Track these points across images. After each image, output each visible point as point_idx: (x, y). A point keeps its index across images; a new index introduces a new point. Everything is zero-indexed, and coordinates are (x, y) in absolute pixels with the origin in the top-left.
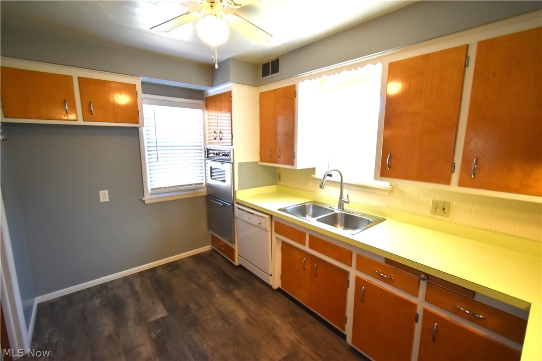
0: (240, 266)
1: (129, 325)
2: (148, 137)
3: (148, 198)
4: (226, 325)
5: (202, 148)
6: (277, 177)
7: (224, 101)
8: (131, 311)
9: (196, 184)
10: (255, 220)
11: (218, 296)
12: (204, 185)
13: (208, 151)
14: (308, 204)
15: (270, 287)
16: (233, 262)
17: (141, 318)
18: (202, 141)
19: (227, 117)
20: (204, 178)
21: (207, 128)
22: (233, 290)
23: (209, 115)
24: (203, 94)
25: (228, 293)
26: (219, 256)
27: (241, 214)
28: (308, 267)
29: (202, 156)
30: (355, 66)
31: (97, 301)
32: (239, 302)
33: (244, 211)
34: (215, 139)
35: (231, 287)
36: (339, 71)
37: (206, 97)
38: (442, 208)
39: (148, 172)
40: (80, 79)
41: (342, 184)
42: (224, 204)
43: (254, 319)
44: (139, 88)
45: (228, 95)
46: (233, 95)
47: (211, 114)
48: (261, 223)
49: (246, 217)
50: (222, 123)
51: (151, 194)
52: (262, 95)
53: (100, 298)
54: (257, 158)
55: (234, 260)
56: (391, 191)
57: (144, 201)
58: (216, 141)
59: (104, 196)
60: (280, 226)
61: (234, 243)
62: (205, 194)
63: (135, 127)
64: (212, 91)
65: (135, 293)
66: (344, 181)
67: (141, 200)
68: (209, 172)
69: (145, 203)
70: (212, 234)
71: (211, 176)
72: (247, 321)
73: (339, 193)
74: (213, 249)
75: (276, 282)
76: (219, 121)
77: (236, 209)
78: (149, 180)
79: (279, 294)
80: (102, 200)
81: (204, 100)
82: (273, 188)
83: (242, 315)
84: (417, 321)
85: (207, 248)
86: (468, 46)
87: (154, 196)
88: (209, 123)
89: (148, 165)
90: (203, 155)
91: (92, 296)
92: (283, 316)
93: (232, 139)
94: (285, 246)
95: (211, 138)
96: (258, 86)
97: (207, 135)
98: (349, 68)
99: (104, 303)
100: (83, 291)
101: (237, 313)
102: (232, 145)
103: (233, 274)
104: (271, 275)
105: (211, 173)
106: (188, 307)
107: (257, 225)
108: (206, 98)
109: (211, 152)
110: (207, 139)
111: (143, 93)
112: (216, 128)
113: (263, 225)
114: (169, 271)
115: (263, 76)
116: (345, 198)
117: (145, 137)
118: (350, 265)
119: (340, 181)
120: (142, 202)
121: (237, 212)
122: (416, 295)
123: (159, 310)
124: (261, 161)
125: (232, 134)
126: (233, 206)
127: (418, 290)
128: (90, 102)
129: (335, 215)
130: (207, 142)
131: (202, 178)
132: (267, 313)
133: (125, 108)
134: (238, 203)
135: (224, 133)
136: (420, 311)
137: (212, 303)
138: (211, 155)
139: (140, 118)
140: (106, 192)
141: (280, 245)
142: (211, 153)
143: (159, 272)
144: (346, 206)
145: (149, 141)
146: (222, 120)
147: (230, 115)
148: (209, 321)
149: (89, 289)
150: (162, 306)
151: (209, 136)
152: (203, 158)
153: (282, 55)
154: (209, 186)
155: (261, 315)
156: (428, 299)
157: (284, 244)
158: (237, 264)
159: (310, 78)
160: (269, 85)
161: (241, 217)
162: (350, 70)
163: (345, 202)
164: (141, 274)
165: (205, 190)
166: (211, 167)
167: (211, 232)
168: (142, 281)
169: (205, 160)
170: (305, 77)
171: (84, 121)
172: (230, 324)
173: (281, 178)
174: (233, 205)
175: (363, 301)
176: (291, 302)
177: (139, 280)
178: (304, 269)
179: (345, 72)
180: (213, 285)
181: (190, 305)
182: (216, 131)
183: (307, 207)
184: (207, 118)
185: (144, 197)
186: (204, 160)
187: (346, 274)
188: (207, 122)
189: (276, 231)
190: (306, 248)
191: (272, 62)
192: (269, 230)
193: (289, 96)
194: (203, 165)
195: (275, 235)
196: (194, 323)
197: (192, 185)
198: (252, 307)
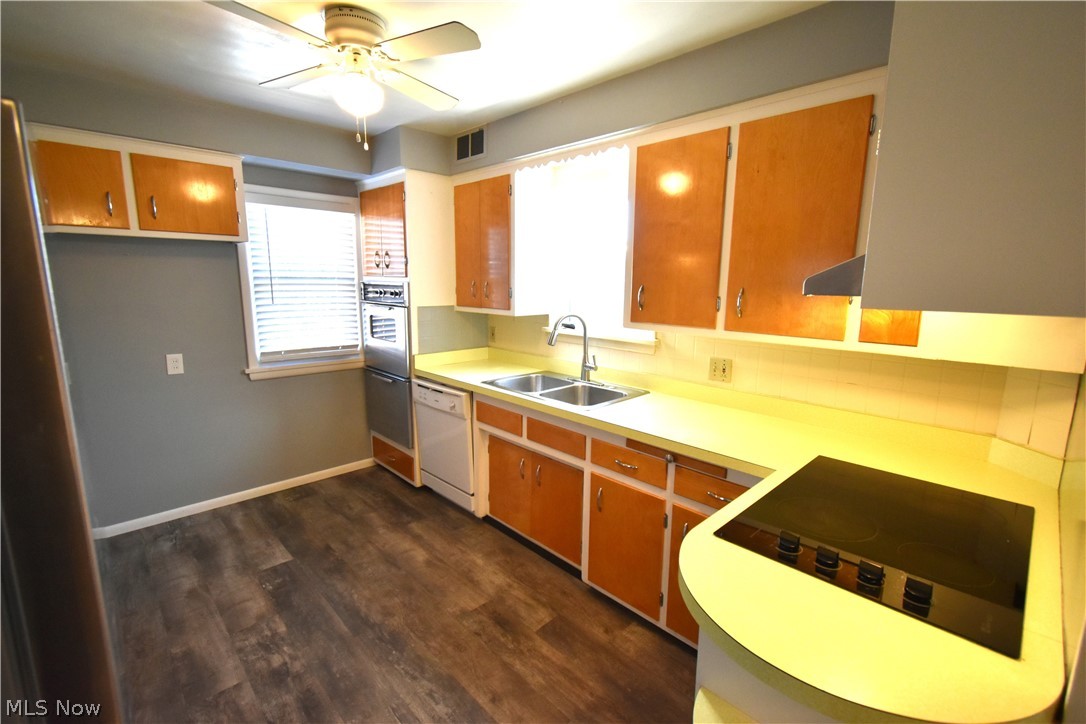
0: (425, 489)
1: (226, 575)
2: (255, 260)
3: (255, 369)
4: (393, 570)
5: (356, 282)
6: (490, 334)
7: (391, 199)
8: (228, 556)
9: (344, 347)
10: (444, 403)
11: (381, 531)
12: (359, 348)
13: (365, 289)
14: (534, 376)
15: (471, 515)
16: (412, 483)
17: (246, 566)
18: (356, 269)
19: (398, 227)
20: (359, 336)
21: (363, 247)
22: (409, 523)
23: (366, 224)
24: (356, 187)
25: (399, 526)
26: (387, 475)
27: (423, 396)
28: (528, 473)
29: (354, 297)
30: (594, 149)
31: (166, 546)
32: (417, 538)
33: (428, 388)
34: (378, 266)
35: (406, 518)
36: (572, 154)
37: (362, 190)
38: (722, 370)
39: (256, 324)
40: (133, 157)
41: (585, 340)
42: (394, 381)
43: (441, 561)
44: (238, 174)
45: (398, 189)
46: (408, 189)
47: (370, 221)
48: (454, 407)
49: (430, 398)
50: (389, 238)
51: (262, 363)
52: (459, 191)
53: (172, 541)
54: (452, 301)
55: (412, 478)
56: (657, 346)
57: (248, 375)
58: (379, 271)
59: (175, 364)
60: (486, 409)
61: (413, 448)
62: (361, 365)
63: (231, 243)
64: (372, 182)
65: (233, 532)
66: (588, 335)
67: (243, 372)
68: (367, 325)
69: (249, 379)
70: (374, 438)
71: (373, 333)
72: (429, 563)
73: (582, 354)
74: (379, 465)
75: (481, 507)
76: (383, 235)
77: (415, 388)
78: (257, 337)
79: (487, 525)
80: (171, 372)
81: (356, 196)
82: (483, 352)
83: (420, 555)
84: (666, 526)
85: (366, 463)
86: (729, 128)
87: (267, 367)
88: (367, 237)
89: (254, 310)
90: (357, 294)
91: (156, 538)
92: (488, 555)
93: (406, 265)
94: (495, 443)
95: (370, 265)
96: (451, 175)
97: (364, 260)
98: (586, 151)
99: (178, 547)
100: (138, 532)
101: (412, 553)
102: (406, 276)
103: (409, 500)
104: (473, 495)
105: (372, 327)
106: (328, 548)
107: (448, 410)
108: (362, 194)
109: (370, 289)
110: (364, 266)
111: (245, 182)
112: (379, 247)
113: (458, 410)
114: (296, 500)
115: (459, 158)
116: (590, 363)
117: (250, 261)
118: (583, 458)
119: (582, 335)
120: (245, 377)
121: (417, 392)
122: (664, 487)
123: (278, 554)
124: (458, 305)
125: (406, 256)
126: (410, 382)
127: (666, 479)
128: (152, 198)
129: (574, 390)
130: (364, 272)
131: (356, 336)
132: (463, 552)
133: (213, 208)
134: (419, 377)
135: (393, 256)
136: (669, 511)
137: (370, 542)
138: (370, 295)
139: (240, 226)
140: (179, 357)
141: (487, 443)
142: (370, 292)
143: (277, 501)
144: (593, 375)
145: (256, 267)
146: (389, 232)
147: (402, 225)
148: (365, 565)
149: (149, 529)
150: (282, 548)
151: (368, 262)
152: (357, 300)
153: (488, 124)
154: (368, 352)
155: (453, 555)
156: (678, 491)
157: (494, 440)
158: (418, 483)
159: (532, 164)
160: (471, 173)
161: (422, 400)
162: (587, 154)
163: (591, 368)
164: (243, 505)
165: (361, 357)
166: (371, 316)
167: (374, 433)
168: (246, 515)
169: (361, 303)
170: (525, 162)
171: (141, 229)
172: (399, 568)
173: (497, 335)
174: (409, 380)
175: (600, 509)
176: (503, 535)
177: (241, 513)
178: (523, 477)
179: (580, 158)
180: (374, 517)
181: (333, 546)
182: (380, 253)
183: (534, 381)
184: (363, 229)
185: (248, 367)
186: (358, 304)
187: (580, 473)
188: (363, 236)
189: (479, 419)
190: (524, 441)
191: (472, 135)
192: (468, 417)
193: (500, 194)
194: (358, 312)
195: (478, 425)
196: (339, 568)
197: (337, 348)
198: (439, 544)
